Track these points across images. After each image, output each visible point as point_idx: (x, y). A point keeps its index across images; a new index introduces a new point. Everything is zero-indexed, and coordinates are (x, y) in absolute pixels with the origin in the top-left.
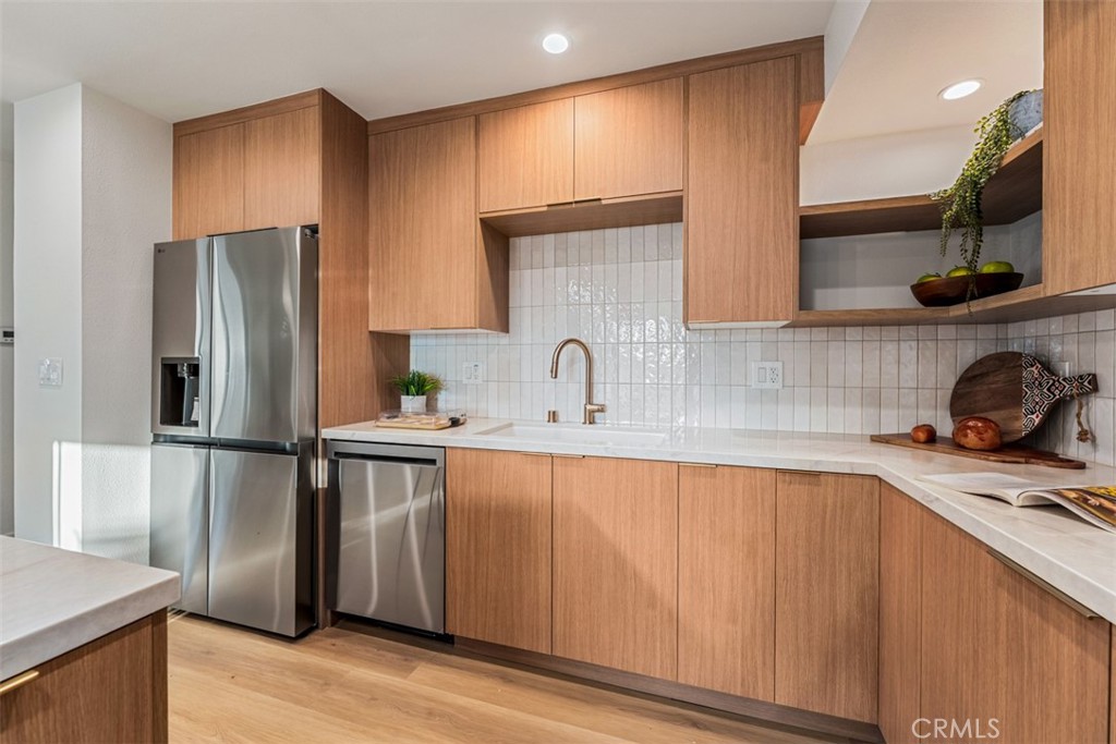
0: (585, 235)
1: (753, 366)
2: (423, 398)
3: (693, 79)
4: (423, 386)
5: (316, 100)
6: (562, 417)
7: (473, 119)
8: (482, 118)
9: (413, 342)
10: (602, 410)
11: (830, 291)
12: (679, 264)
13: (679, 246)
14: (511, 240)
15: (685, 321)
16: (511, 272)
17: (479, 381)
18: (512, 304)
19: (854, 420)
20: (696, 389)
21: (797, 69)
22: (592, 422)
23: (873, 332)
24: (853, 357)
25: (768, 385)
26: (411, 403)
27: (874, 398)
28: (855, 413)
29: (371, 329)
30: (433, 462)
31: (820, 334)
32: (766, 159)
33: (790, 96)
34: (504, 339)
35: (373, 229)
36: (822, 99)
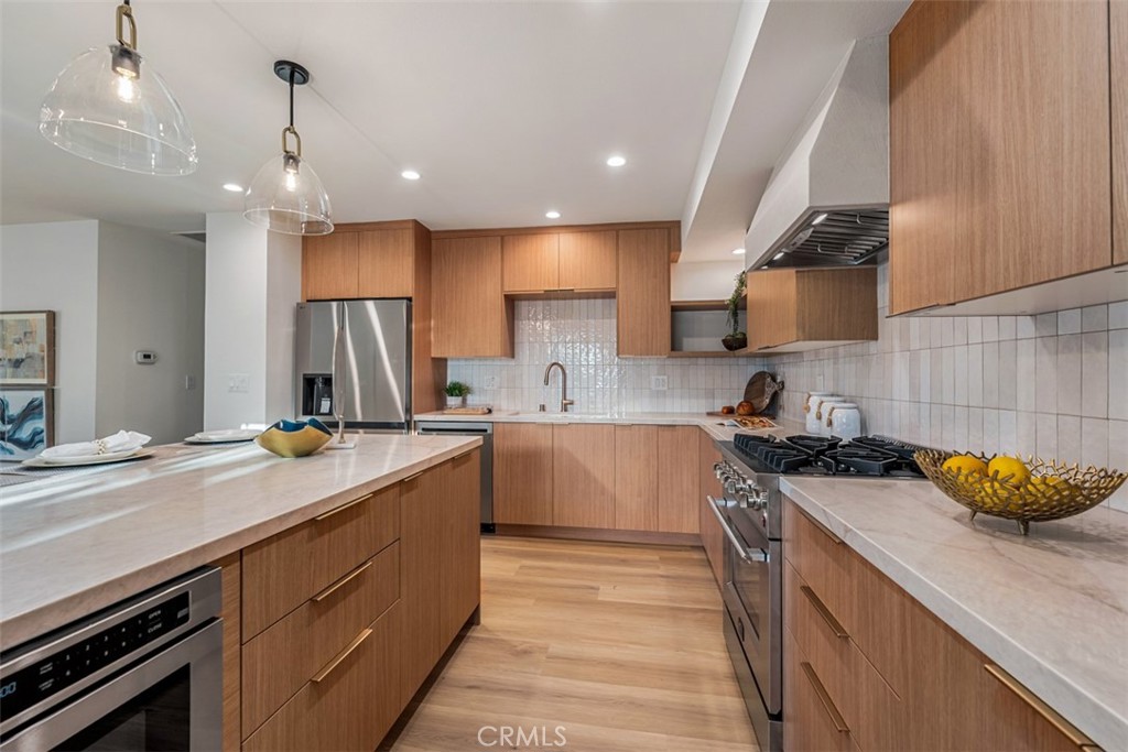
0: (562, 302)
1: (653, 378)
2: (460, 398)
3: (621, 232)
4: (460, 390)
5: (411, 225)
6: (547, 408)
7: (499, 238)
8: (506, 238)
9: (449, 363)
10: (572, 403)
11: (690, 339)
12: (615, 321)
13: (614, 312)
14: (516, 303)
15: (618, 355)
16: (516, 322)
17: (495, 387)
18: (516, 340)
19: (702, 406)
20: (624, 391)
21: (669, 234)
22: (566, 410)
23: (711, 360)
24: (701, 374)
25: (661, 388)
26: (452, 401)
27: (711, 394)
28: (703, 402)
29: (433, 356)
30: (486, 431)
31: (686, 361)
32: (655, 277)
33: (666, 247)
34: (512, 362)
35: (434, 295)
36: (680, 250)
